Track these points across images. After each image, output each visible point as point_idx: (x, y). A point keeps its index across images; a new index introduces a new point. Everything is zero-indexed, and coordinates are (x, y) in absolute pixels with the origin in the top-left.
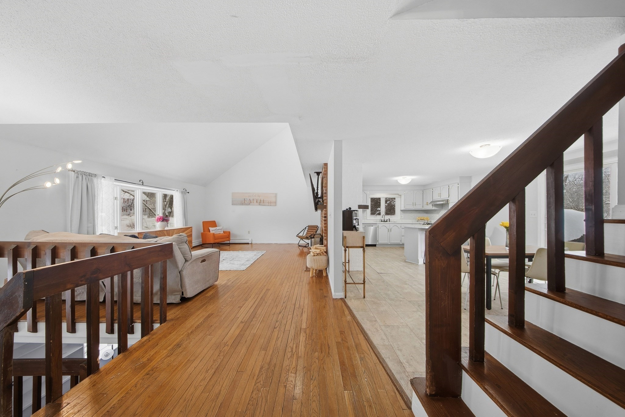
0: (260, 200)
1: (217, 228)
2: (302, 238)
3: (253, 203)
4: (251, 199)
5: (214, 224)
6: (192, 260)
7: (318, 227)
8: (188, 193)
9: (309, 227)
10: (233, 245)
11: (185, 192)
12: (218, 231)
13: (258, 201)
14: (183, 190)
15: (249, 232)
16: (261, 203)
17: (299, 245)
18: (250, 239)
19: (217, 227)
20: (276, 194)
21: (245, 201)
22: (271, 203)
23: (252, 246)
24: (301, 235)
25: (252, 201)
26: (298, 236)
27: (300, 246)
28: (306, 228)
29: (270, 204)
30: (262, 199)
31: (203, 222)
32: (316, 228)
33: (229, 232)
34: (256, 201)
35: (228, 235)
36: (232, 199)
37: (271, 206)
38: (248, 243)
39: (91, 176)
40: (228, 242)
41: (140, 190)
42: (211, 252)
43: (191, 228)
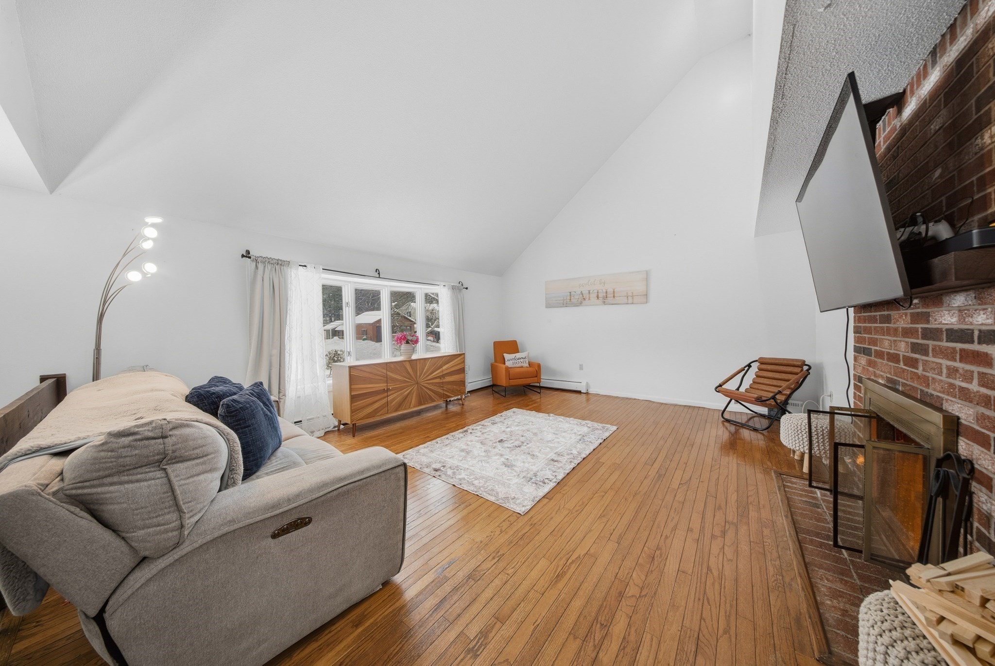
0: (605, 291)
1: (518, 355)
2: (735, 397)
3: (589, 299)
4: (585, 292)
5: (513, 347)
6: (186, 548)
7: (805, 368)
8: (467, 288)
9: (762, 363)
10: (548, 392)
11: (459, 288)
12: (519, 360)
13: (600, 295)
14: (458, 285)
15: (581, 367)
16: (606, 298)
17: (726, 416)
18: (584, 384)
19: (518, 352)
20: (647, 273)
21: (572, 298)
22: (632, 296)
23: (588, 400)
24: (732, 386)
25: (586, 296)
26: (719, 388)
27: (728, 421)
28: (749, 366)
29: (630, 301)
30: (610, 290)
31: (495, 343)
32: (797, 370)
33: (539, 366)
34: (595, 295)
35: (536, 370)
36: (546, 294)
37: (632, 303)
38: (579, 392)
39: (280, 264)
40: (538, 385)
41: (349, 285)
42: (345, 478)
43: (463, 356)
